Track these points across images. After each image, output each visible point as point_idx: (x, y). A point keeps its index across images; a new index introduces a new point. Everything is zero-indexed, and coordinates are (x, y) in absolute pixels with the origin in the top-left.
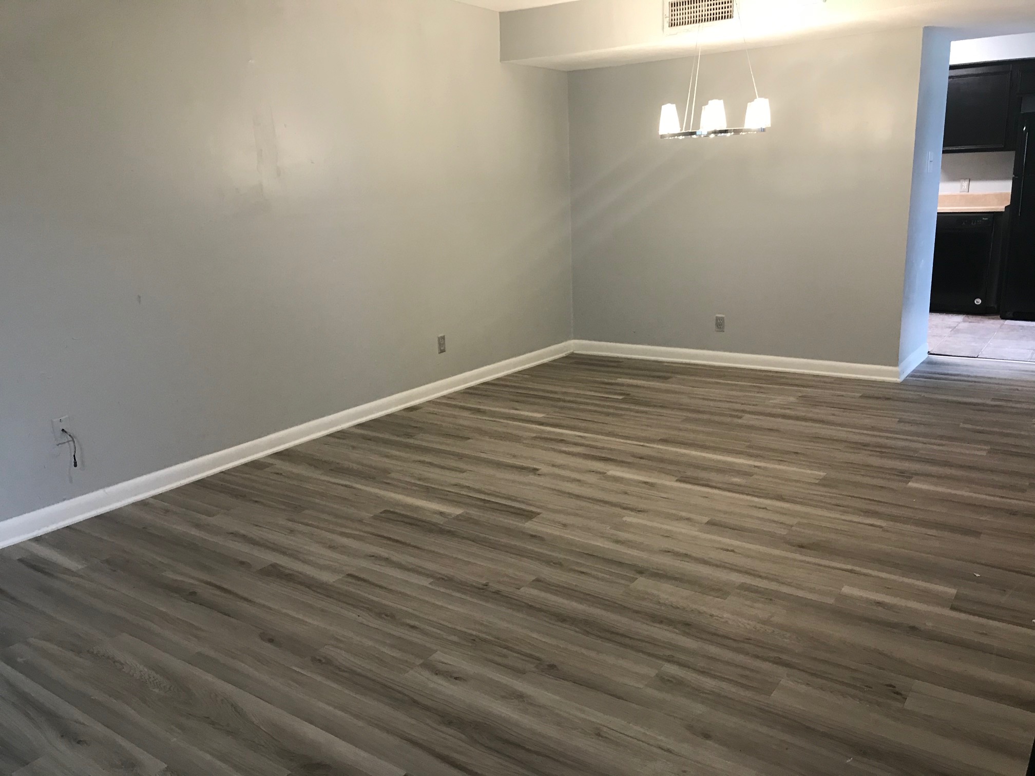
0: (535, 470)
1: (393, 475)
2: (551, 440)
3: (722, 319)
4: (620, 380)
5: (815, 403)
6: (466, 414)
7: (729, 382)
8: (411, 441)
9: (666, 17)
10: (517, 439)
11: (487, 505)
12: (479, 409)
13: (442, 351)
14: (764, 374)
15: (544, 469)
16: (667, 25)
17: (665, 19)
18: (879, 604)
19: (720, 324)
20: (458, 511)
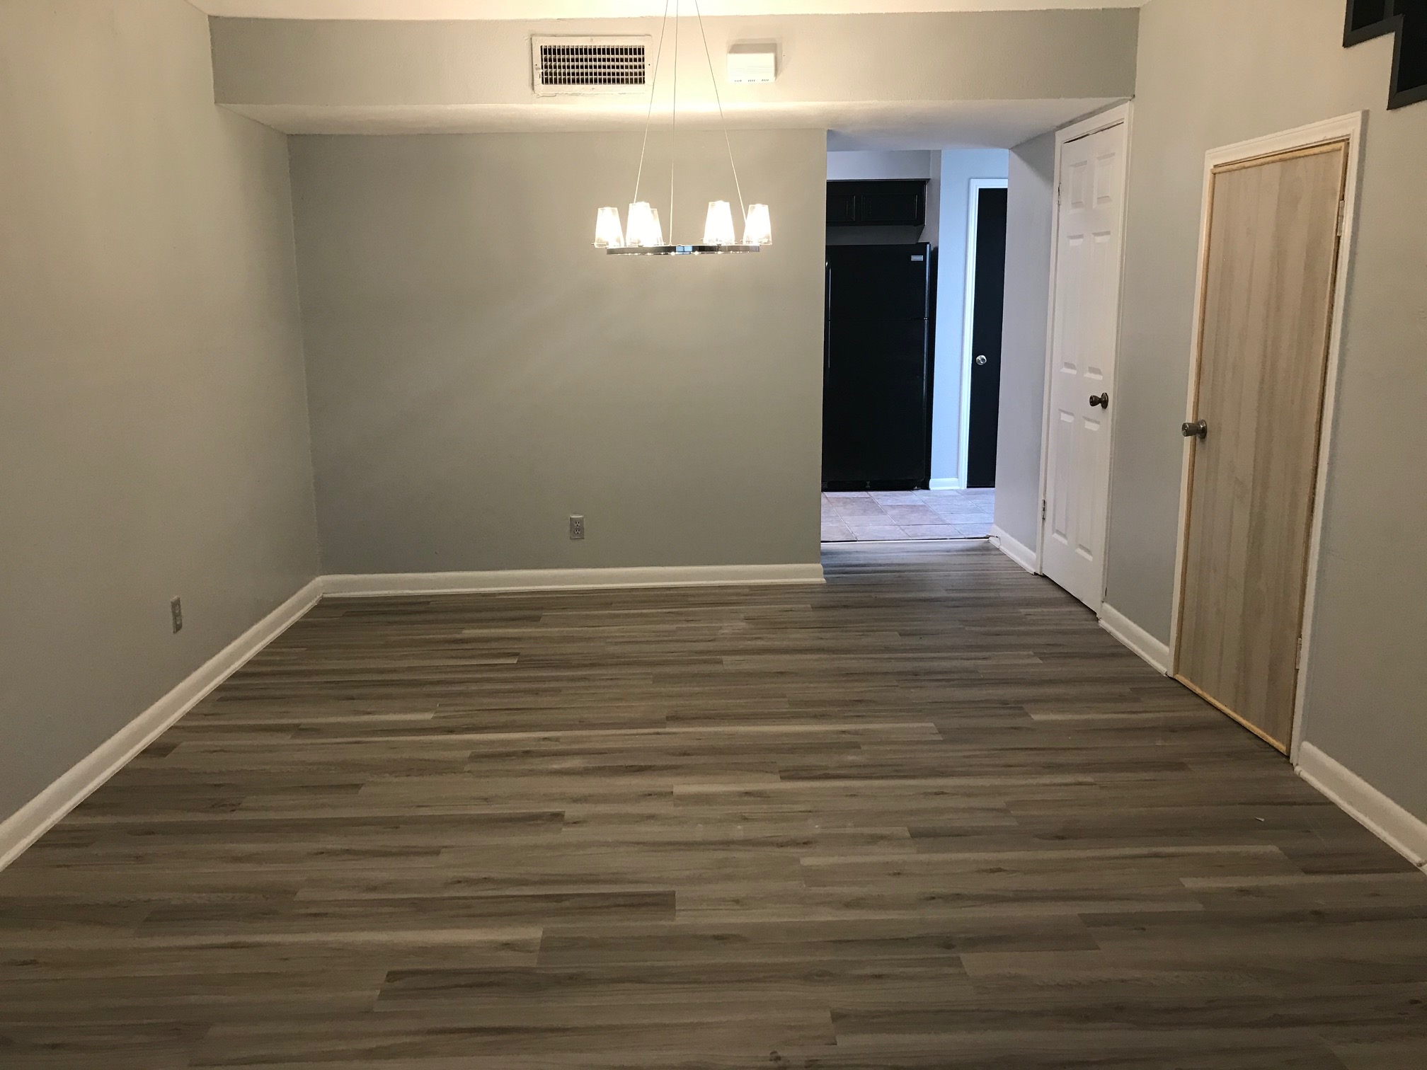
0: (557, 817)
1: (302, 895)
2: (508, 755)
3: (580, 521)
4: (468, 633)
5: (777, 626)
6: (285, 739)
7: (632, 611)
8: (238, 816)
9: (537, 69)
10: (449, 768)
11: (566, 904)
12: (298, 725)
13: (178, 628)
14: (652, 593)
15: (571, 811)
16: (538, 80)
17: (535, 70)
18: (1243, 891)
19: (577, 530)
20: (533, 933)
